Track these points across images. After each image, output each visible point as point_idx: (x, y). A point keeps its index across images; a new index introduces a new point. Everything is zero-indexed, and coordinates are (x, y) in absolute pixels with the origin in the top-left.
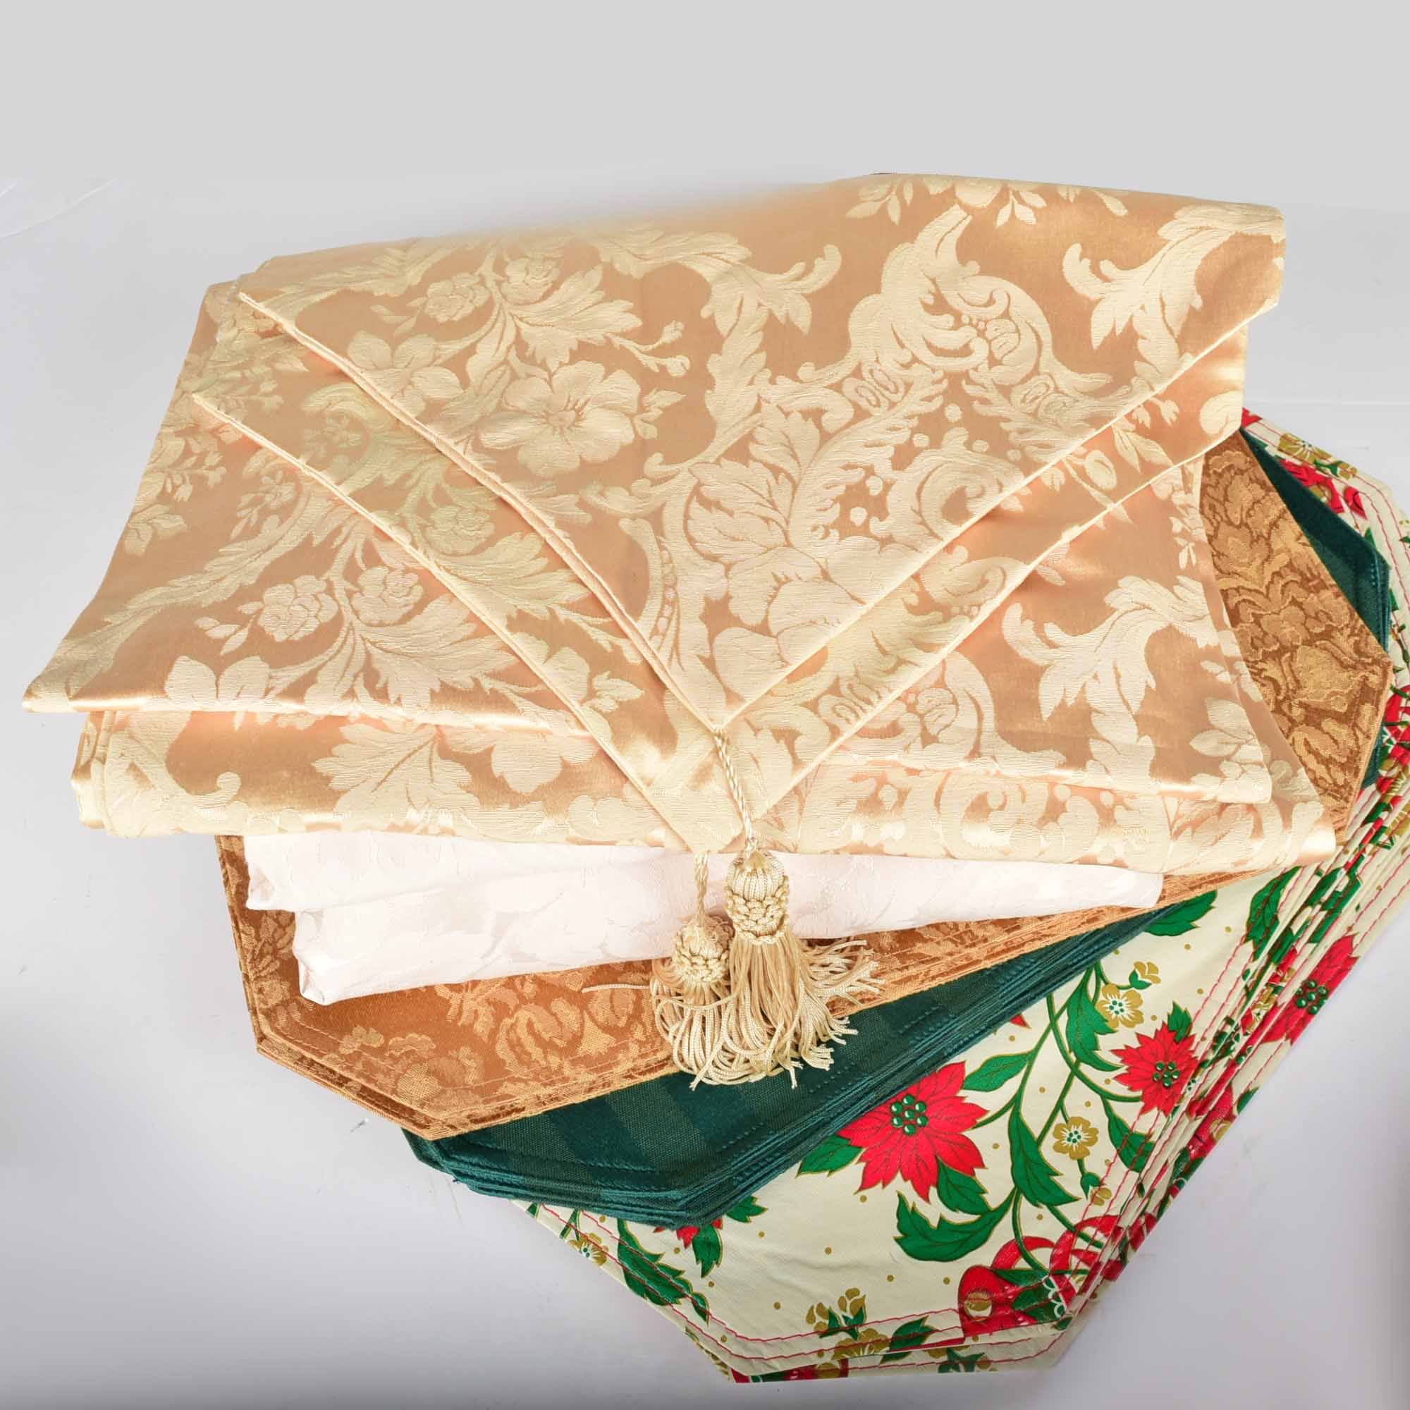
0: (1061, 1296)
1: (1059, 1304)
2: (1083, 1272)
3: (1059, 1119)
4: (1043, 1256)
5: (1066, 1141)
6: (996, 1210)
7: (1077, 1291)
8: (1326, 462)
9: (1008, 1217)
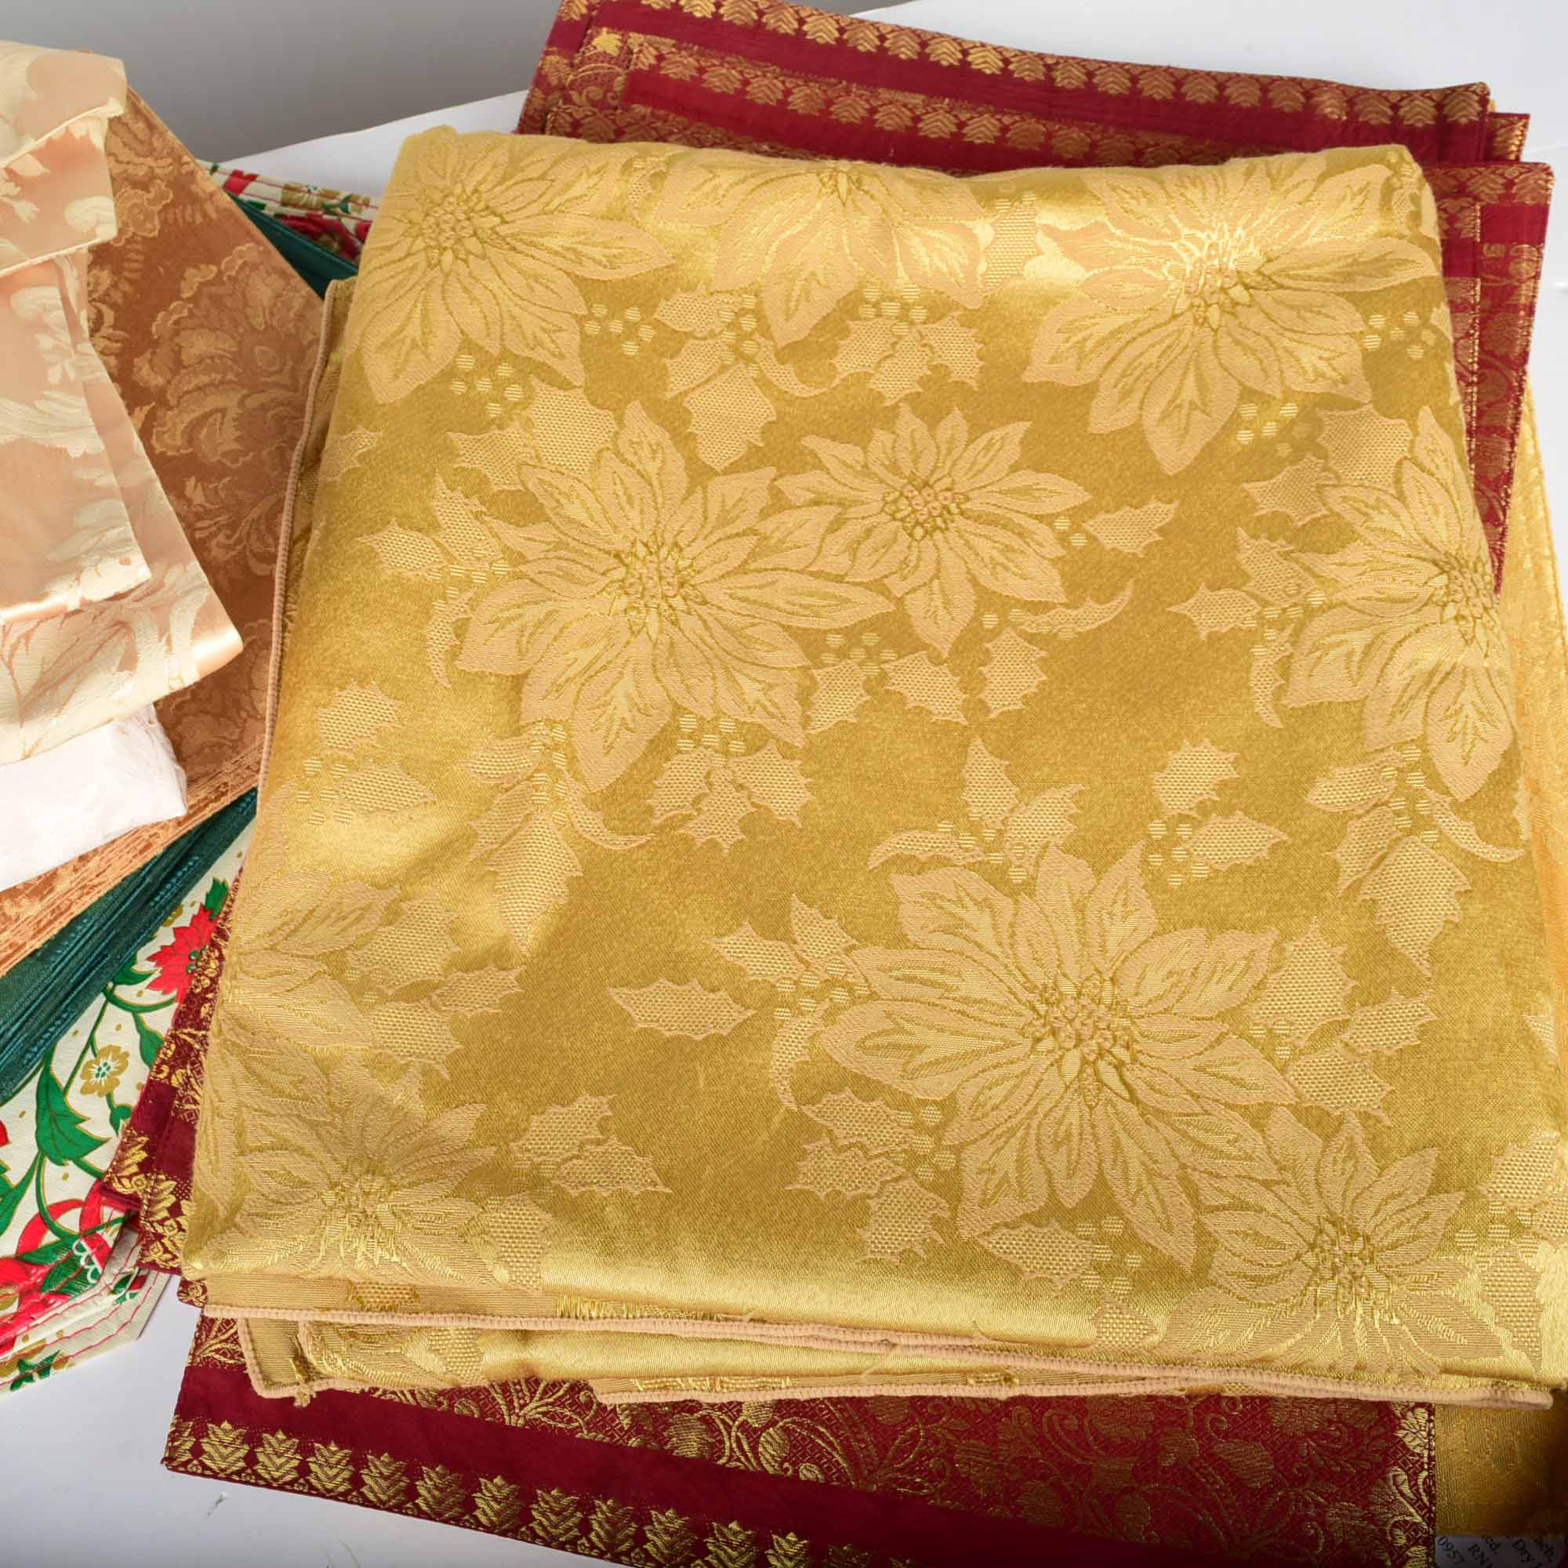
0: (94, 1259)
1: (91, 1268)
2: (116, 1221)
3: (89, 1056)
4: (70, 1221)
5: (94, 1079)
6: (17, 1187)
7: (111, 1244)
8: (335, 202)
9: (31, 1189)
